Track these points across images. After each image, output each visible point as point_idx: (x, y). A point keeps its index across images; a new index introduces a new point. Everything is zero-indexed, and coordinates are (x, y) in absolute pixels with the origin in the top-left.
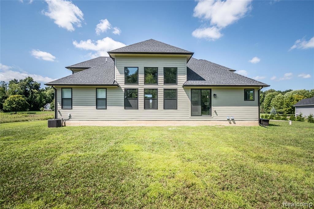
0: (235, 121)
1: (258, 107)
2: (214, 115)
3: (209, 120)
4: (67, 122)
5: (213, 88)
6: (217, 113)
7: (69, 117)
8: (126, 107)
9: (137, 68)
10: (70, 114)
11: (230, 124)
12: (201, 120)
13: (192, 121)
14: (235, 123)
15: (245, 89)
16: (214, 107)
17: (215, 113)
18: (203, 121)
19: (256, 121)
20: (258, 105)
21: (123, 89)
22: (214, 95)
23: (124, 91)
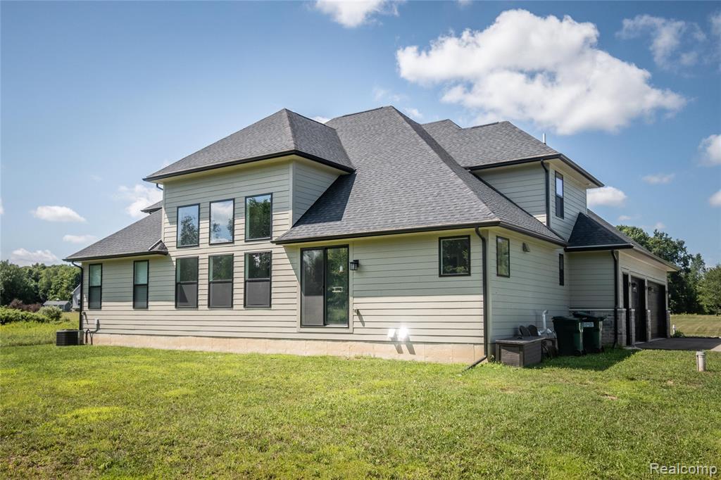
0: (414, 345)
1: (481, 297)
2: (356, 325)
3: (343, 341)
4: (95, 336)
5: (353, 242)
6: (365, 319)
7: (95, 327)
8: (178, 304)
9: (197, 206)
10: (98, 320)
11: (399, 353)
12: (325, 340)
13: (304, 341)
14: (412, 352)
15: (440, 239)
16: (356, 300)
17: (357, 318)
18: (329, 342)
19: (476, 347)
20: (481, 290)
21: (174, 259)
22: (356, 263)
23: (175, 263)
